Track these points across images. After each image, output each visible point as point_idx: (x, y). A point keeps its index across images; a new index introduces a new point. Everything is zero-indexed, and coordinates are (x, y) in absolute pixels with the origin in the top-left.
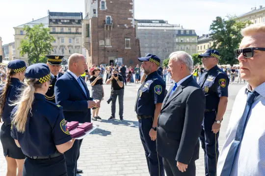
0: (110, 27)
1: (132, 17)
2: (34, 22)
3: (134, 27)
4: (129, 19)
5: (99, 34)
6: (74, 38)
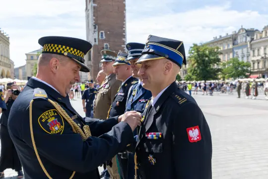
4: (123, 46)
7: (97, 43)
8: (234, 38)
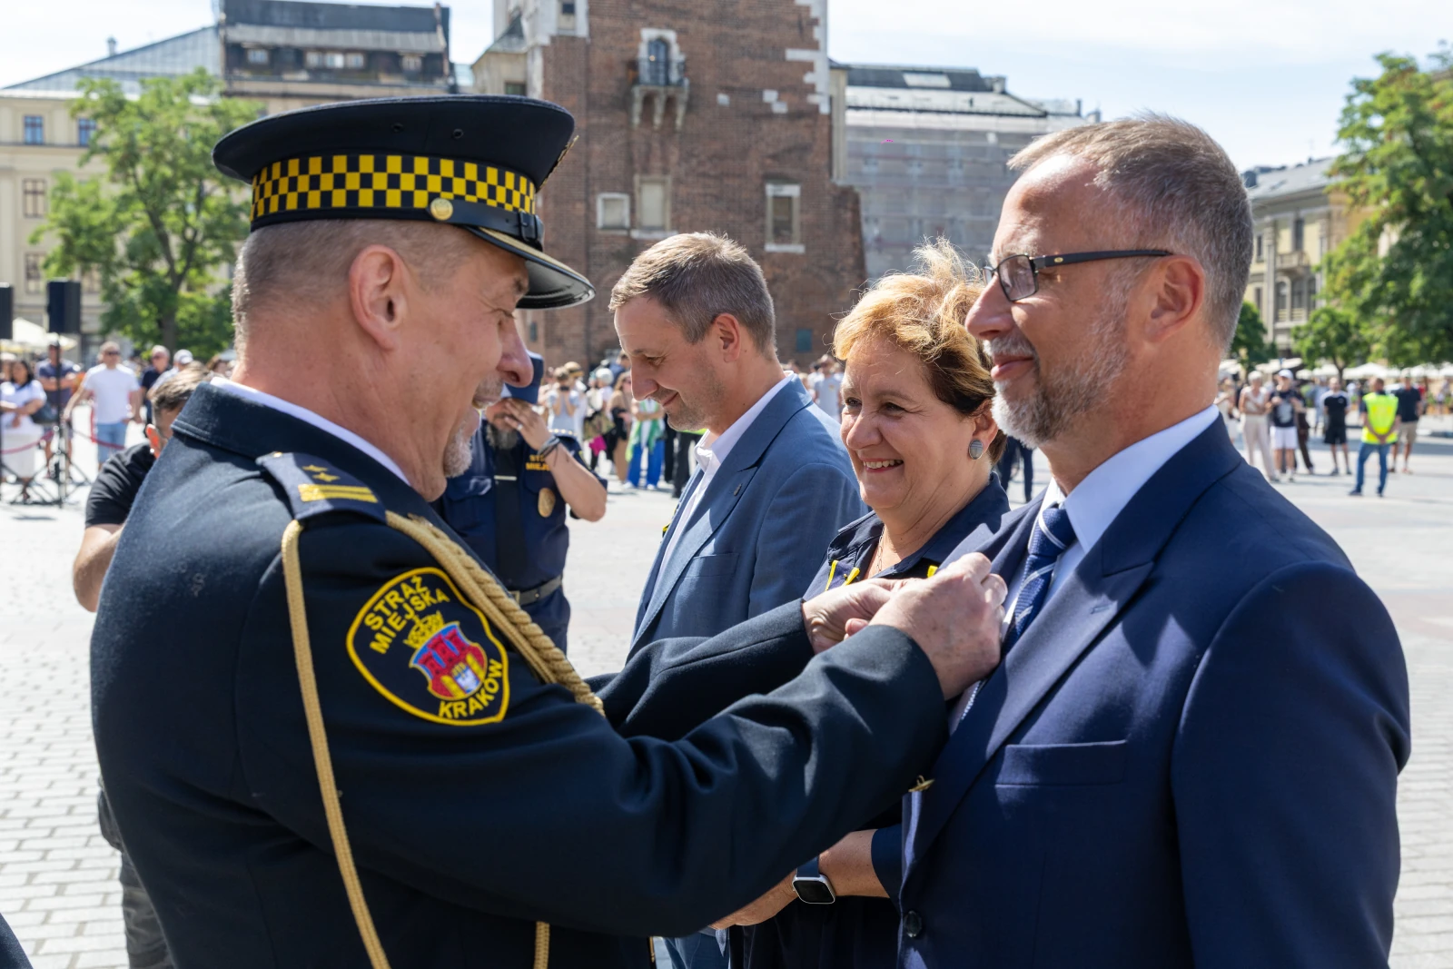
0: (670, 103)
1: (814, 45)
2: (116, 66)
3: (824, 109)
4: (793, 54)
5: (597, 148)
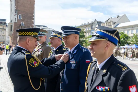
0: (23, 27)
4: (32, 24)
6: (1, 31)
7: (17, 21)
8: (91, 25)
